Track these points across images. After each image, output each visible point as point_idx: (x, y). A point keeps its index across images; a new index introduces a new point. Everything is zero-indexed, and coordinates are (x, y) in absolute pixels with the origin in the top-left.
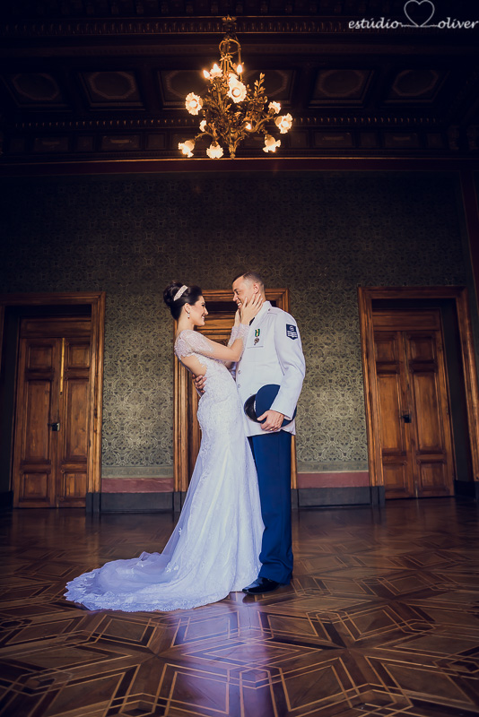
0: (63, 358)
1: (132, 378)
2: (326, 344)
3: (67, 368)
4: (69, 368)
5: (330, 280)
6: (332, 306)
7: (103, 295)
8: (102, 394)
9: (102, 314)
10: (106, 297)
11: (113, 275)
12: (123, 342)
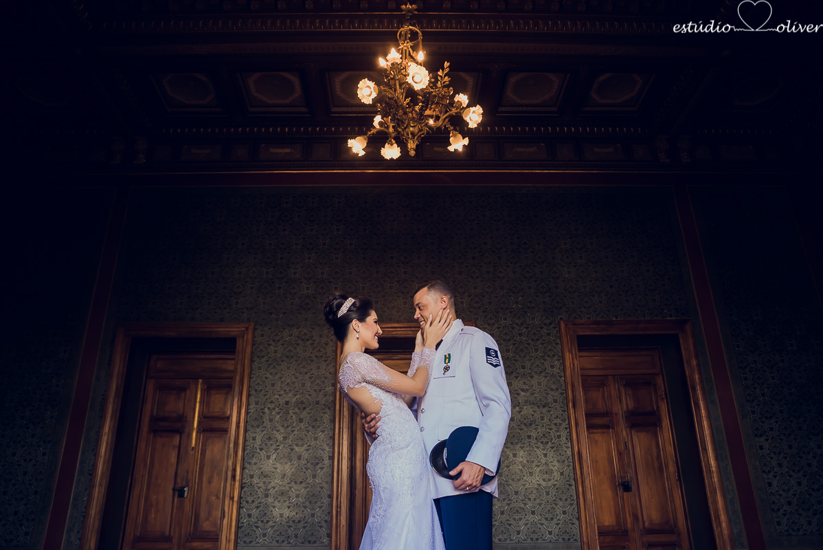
0: (198, 405)
1: (282, 430)
2: (523, 390)
3: (203, 417)
4: (205, 418)
5: (526, 312)
6: (529, 344)
7: (251, 327)
8: (244, 450)
9: (249, 350)
10: (255, 329)
11: (264, 303)
12: (273, 385)
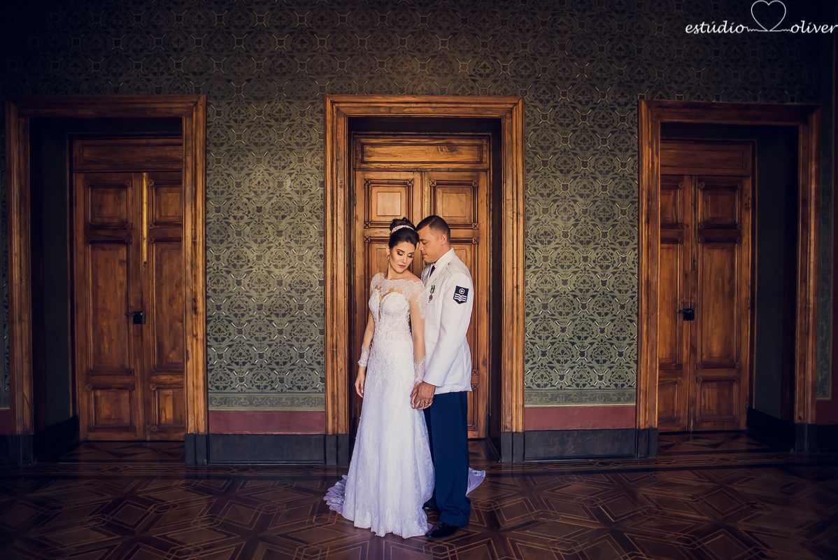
0: (145, 206)
1: (255, 246)
2: (581, 196)
3: (154, 224)
4: (156, 224)
5: (593, 86)
6: (594, 132)
7: (202, 101)
8: (206, 274)
9: (200, 135)
10: (208, 104)
11: (218, 65)
12: (238, 185)
